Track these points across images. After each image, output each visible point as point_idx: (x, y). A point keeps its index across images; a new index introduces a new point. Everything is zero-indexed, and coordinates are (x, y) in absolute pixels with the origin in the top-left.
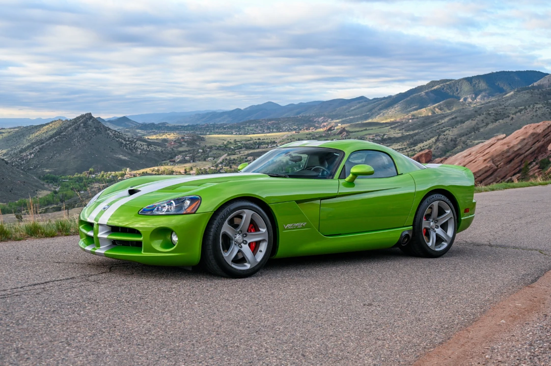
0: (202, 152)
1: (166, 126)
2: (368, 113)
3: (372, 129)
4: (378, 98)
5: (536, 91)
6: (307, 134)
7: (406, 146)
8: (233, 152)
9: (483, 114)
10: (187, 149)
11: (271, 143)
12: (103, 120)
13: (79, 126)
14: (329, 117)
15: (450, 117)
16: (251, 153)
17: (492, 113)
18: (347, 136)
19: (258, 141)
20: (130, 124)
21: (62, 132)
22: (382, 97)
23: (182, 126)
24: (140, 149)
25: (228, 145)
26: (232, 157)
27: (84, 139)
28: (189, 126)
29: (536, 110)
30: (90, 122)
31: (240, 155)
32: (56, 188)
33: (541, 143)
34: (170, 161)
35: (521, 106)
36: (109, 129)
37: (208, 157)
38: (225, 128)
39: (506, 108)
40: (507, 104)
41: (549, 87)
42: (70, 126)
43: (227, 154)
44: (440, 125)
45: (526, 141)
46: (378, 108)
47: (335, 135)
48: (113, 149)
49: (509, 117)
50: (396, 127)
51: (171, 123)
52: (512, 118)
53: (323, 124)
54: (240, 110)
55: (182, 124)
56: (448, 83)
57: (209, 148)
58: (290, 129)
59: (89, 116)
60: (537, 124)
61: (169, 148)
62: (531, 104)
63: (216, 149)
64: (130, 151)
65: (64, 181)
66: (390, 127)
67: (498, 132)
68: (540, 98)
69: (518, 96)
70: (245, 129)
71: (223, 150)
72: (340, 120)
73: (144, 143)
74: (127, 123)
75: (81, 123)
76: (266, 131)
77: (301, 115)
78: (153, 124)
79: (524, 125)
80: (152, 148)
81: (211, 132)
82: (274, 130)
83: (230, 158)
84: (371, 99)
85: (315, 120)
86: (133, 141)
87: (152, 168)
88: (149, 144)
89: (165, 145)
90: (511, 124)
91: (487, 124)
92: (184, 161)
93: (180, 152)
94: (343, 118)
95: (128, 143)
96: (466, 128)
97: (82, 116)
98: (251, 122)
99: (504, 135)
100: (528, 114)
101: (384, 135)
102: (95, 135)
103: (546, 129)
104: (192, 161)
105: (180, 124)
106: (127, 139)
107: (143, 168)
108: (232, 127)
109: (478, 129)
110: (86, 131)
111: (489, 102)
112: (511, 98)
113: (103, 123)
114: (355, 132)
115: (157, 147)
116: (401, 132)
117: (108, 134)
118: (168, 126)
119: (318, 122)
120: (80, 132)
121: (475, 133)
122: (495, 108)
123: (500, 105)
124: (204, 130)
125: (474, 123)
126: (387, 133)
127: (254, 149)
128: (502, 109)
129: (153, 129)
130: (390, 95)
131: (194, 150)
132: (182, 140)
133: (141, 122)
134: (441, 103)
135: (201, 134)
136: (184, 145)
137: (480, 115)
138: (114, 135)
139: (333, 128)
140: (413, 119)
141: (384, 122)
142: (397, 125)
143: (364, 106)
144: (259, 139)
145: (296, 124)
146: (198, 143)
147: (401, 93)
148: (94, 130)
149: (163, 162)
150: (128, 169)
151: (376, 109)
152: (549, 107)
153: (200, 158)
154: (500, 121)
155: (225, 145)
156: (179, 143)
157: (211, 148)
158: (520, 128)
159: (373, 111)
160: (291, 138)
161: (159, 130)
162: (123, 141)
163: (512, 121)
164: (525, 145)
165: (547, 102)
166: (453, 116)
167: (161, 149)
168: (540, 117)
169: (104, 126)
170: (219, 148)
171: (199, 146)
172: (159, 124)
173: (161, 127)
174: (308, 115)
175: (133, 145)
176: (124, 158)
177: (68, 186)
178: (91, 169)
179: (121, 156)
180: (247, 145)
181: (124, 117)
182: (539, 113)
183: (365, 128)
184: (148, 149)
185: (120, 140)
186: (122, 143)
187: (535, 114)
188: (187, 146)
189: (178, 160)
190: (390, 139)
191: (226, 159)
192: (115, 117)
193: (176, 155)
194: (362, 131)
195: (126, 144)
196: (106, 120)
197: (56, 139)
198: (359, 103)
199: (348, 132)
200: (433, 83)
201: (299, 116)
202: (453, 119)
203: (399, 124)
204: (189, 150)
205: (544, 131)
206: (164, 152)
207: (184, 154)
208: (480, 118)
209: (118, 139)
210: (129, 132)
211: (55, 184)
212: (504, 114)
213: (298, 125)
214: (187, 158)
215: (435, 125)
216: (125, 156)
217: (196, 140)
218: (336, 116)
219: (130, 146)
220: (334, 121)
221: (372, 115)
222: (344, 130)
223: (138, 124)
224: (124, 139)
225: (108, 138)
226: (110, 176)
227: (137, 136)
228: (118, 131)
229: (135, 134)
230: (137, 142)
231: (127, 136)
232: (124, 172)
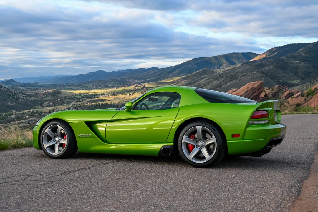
0: (60, 100)
4: (164, 68)
5: (253, 64)
8: (79, 100)
9: (224, 77)
10: (51, 98)
11: (101, 94)
14: (136, 79)
15: (205, 79)
16: (90, 101)
17: (229, 76)
18: (146, 90)
19: (94, 93)
20: (15, 84)
22: (167, 67)
23: (47, 85)
24: (21, 99)
25: (76, 96)
26: (79, 103)
28: (52, 84)
29: (253, 75)
31: (83, 102)
33: (256, 93)
34: (40, 106)
35: (245, 73)
36: (2, 87)
37: (64, 103)
38: (74, 86)
39: (237, 73)
40: (237, 72)
41: (260, 62)
43: (75, 102)
44: (199, 83)
45: (248, 92)
46: (164, 74)
47: (139, 89)
48: (4, 99)
49: (238, 78)
51: (41, 83)
52: (240, 80)
53: (132, 83)
54: (83, 75)
55: (48, 84)
56: (204, 59)
57: (64, 98)
58: (113, 86)
60: (254, 83)
61: (39, 98)
62: (250, 71)
63: (68, 99)
64: (15, 100)
67: (232, 87)
68: (255, 68)
69: (243, 67)
70: (86, 86)
71: (73, 99)
72: (142, 81)
73: (24, 95)
74: (13, 83)
76: (98, 88)
77: (119, 78)
78: (30, 83)
79: (247, 84)
80: (29, 98)
81: (65, 88)
82: (104, 87)
83: (77, 104)
84: (160, 68)
85: (127, 81)
86: (17, 94)
87: (29, 110)
88: (27, 96)
89: (37, 96)
90: (239, 83)
91: (226, 83)
92: (49, 106)
93: (47, 101)
94: (144, 79)
95: (14, 95)
96: (215, 85)
98: (89, 82)
99: (236, 89)
100: (249, 77)
103: (259, 85)
104: (54, 106)
105: (46, 84)
106: (13, 93)
107: (24, 110)
108: (78, 85)
109: (221, 86)
111: (227, 70)
112: (239, 67)
114: (151, 88)
115: (32, 98)
117: (1, 90)
118: (39, 85)
119: (130, 82)
121: (220, 88)
122: (230, 74)
123: (233, 72)
124: (61, 87)
125: (219, 82)
127: (92, 98)
128: (234, 74)
129: (29, 87)
130: (171, 66)
131: (55, 99)
132: (47, 93)
133: (22, 82)
134: (200, 70)
135: (59, 90)
136: (49, 96)
137: (222, 78)
138: (5, 90)
139: (138, 86)
140: (185, 80)
141: (168, 82)
142: (175, 83)
143: (156, 73)
144: (95, 92)
145: (117, 83)
146: (57, 95)
147: (177, 65)
149: (36, 106)
150: (14, 111)
151: (163, 74)
152: (260, 73)
153: (59, 104)
154: (234, 81)
155: (74, 96)
156: (46, 95)
157: (65, 97)
158: (245, 85)
159: (162, 75)
160: (114, 91)
161: (33, 87)
162: (11, 94)
163: (240, 81)
164: (248, 95)
165: (259, 70)
166: (207, 78)
167: (34, 98)
168: (255, 79)
170: (70, 98)
171: (58, 97)
172: (34, 83)
173: (34, 85)
174: (123, 78)
175: (17, 96)
176: (11, 104)
180: (87, 96)
181: (11, 79)
182: (255, 76)
183: (157, 86)
184: (26, 99)
185: (9, 93)
187: (252, 77)
188: (51, 97)
189: (45, 105)
191: (75, 104)
192: (6, 79)
193: (44, 102)
194: (155, 87)
195: (13, 96)
198: (153, 71)
199: (147, 88)
200: (195, 59)
202: (207, 80)
203: (177, 83)
204: (52, 99)
205: (258, 86)
206: (36, 100)
207: (49, 101)
208: (222, 79)
209: (7, 93)
210: (14, 88)
212: (236, 77)
213: (117, 84)
214: (51, 104)
215: (197, 83)
217: (56, 93)
218: (140, 79)
219: (15, 97)
220: (139, 81)
221: (161, 77)
222: (144, 87)
223: (20, 84)
224: (12, 93)
225: (1, 92)
226: (3, 116)
227: (19, 91)
228: (8, 88)
229: (18, 90)
230: (20, 94)
231: (13, 91)
232: (11, 113)
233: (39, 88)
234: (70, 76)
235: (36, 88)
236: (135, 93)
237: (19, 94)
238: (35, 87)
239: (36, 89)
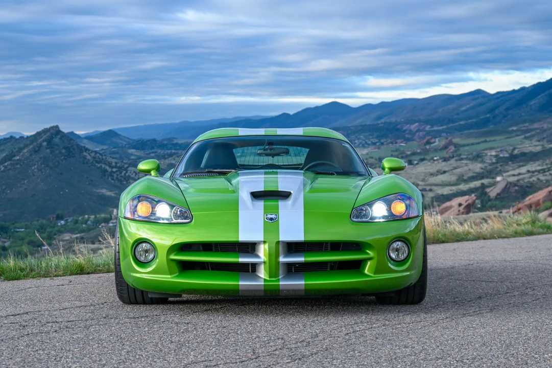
1: (175, 142)
2: (488, 115)
3: (495, 141)
4: (503, 92)
6: (392, 151)
7: (549, 166)
12: (78, 136)
13: (40, 146)
14: (427, 122)
18: (456, 151)
20: (119, 141)
21: (14, 156)
22: (511, 90)
27: (47, 166)
30: (57, 140)
32: (5, 242)
36: (86, 150)
42: (26, 146)
46: (504, 107)
47: (436, 150)
48: (92, 181)
50: (533, 136)
53: (417, 134)
54: (287, 115)
58: (366, 143)
59: (56, 131)
64: (117, 183)
65: (17, 232)
66: (523, 136)
72: (445, 127)
74: (114, 140)
75: (43, 141)
77: (383, 120)
78: (154, 140)
85: (404, 128)
86: (123, 166)
94: (449, 123)
95: (114, 170)
97: (45, 131)
101: (514, 149)
102: (64, 159)
106: (114, 164)
110: (51, 153)
113: (78, 141)
114: (468, 145)
116: (541, 143)
117: (85, 157)
118: (177, 144)
119: (410, 131)
120: (42, 156)
126: (519, 146)
129: (153, 148)
130: (522, 86)
133: (135, 137)
138: (94, 158)
139: (432, 141)
142: (533, 133)
143: (481, 104)
145: (375, 134)
147: (539, 83)
148: (64, 151)
150: (115, 211)
151: (502, 109)
159: (497, 112)
160: (368, 156)
161: (163, 149)
162: (107, 168)
169: (78, 145)
172: (164, 140)
173: (166, 145)
174: (393, 120)
175: (123, 174)
176: (109, 193)
177: (23, 239)
178: (59, 212)
179: (104, 191)
181: (110, 131)
183: (483, 139)
185: (103, 166)
186: (106, 171)
190: (523, 154)
192: (96, 131)
194: (479, 143)
195: (112, 171)
196: (82, 136)
197: (5, 167)
198: (474, 99)
199: (456, 145)
201: (379, 122)
203: (538, 131)
210: (117, 153)
211: (5, 235)
213: (378, 137)
216: (111, 191)
218: (439, 121)
219: (118, 175)
220: (436, 128)
221: (495, 117)
222: (451, 143)
223: (131, 142)
224: (110, 165)
225: (84, 163)
226: (89, 222)
227: (129, 159)
228: (101, 152)
229: (126, 157)
230: (129, 169)
231: (114, 160)
232: (109, 216)
233: (176, 151)
234: (254, 119)
235: (169, 151)
236: (425, 162)
237: (128, 167)
238: (168, 149)
239: (171, 155)
